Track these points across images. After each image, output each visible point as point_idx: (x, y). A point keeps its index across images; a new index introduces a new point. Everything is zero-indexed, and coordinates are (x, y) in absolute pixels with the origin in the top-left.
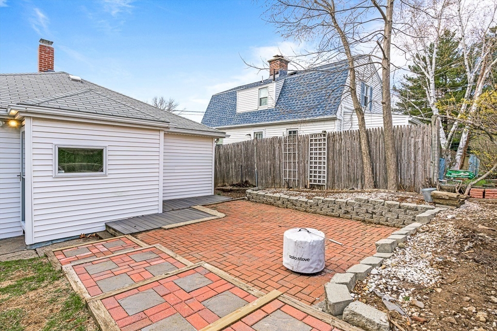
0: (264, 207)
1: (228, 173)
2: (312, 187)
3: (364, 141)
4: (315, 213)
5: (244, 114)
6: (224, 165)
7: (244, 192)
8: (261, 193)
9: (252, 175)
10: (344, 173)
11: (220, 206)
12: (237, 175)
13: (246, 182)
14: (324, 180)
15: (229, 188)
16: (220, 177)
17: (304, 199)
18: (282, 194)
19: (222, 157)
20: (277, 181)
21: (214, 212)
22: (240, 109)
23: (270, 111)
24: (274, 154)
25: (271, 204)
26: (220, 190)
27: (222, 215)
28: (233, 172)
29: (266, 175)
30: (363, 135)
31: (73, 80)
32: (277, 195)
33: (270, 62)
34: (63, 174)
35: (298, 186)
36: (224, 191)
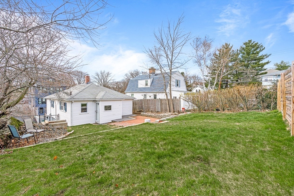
0: (145, 117)
1: (136, 108)
2: (157, 112)
3: (167, 101)
4: (156, 118)
5: (141, 88)
6: (135, 105)
7: (140, 113)
8: (144, 114)
9: (143, 109)
10: (164, 109)
11: (134, 117)
12: (138, 108)
13: (141, 111)
14: (160, 110)
15: (136, 112)
16: (134, 109)
17: (154, 115)
18: (150, 114)
19: (134, 103)
20: (149, 110)
21: (133, 118)
22: (140, 86)
23: (149, 88)
24: (148, 103)
25: (147, 116)
26: (134, 113)
27: (135, 119)
28: (137, 108)
29: (146, 109)
30: (167, 100)
31: (97, 86)
32: (148, 114)
33: (149, 69)
34: (105, 111)
35: (154, 112)
36: (135, 113)
